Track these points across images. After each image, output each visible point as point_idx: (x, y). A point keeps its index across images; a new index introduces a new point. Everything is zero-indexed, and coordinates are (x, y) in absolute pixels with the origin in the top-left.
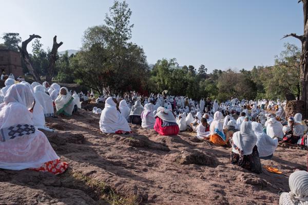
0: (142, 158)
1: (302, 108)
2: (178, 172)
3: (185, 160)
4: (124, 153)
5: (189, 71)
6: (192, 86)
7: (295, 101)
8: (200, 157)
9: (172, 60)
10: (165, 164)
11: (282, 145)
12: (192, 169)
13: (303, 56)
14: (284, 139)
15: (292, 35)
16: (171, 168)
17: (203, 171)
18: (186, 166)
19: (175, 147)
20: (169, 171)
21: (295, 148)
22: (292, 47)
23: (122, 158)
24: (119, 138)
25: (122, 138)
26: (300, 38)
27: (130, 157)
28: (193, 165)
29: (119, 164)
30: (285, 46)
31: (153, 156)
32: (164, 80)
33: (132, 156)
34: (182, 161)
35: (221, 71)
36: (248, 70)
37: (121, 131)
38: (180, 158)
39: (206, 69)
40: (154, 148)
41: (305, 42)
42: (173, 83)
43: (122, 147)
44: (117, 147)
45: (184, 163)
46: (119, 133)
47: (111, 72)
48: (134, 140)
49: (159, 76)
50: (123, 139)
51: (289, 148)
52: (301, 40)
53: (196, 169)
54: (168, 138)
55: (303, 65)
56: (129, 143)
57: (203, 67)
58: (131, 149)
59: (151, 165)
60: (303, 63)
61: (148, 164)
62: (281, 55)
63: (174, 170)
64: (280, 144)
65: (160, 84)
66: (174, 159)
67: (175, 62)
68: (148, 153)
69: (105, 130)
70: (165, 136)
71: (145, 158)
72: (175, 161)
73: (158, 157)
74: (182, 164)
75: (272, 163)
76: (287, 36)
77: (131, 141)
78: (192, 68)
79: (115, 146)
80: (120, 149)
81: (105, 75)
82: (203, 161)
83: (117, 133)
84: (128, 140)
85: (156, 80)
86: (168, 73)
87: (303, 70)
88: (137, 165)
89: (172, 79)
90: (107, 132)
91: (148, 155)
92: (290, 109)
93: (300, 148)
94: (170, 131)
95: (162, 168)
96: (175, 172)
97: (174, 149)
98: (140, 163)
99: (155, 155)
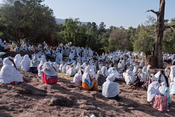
0: (23, 102)
1: (155, 61)
2: (44, 112)
3: (52, 103)
4: (11, 99)
5: (92, 26)
6: (90, 40)
7: (151, 56)
8: (63, 100)
9: (76, 19)
10: (38, 106)
11: (132, 88)
12: (54, 109)
13: (157, 26)
14: (134, 84)
15: (151, 10)
16: (40, 109)
17: (61, 110)
18: (52, 107)
19: (52, 93)
20: (38, 111)
21: (140, 90)
22: (152, 19)
23: (7, 103)
24: (12, 87)
25: (13, 87)
26: (156, 13)
27: (14, 102)
28: (56, 106)
29: (3, 108)
30: (148, 18)
31: (32, 101)
32: (70, 34)
33: (16, 101)
34: (49, 104)
35: (115, 27)
36: (134, 28)
37: (14, 82)
38: (49, 101)
39: (105, 25)
40: (35, 94)
41: (159, 16)
42: (77, 37)
43: (11, 95)
44: (7, 95)
45: (51, 105)
46: (13, 83)
47: (27, 28)
48: (21, 89)
49: (66, 31)
50: (14, 89)
51: (136, 89)
52: (157, 15)
53: (57, 109)
54: (49, 86)
55: (157, 32)
56: (17, 91)
57: (102, 24)
58: (17, 96)
59: (27, 107)
60: (157, 30)
61: (26, 106)
62: (145, 23)
63: (42, 110)
64: (132, 87)
65: (67, 37)
66: (45, 103)
67: (78, 21)
68: (29, 98)
69: (3, 81)
70: (47, 85)
71: (26, 102)
72: (46, 104)
73: (35, 101)
74: (49, 106)
75: (114, 102)
76: (149, 11)
77: (19, 90)
78: (94, 24)
79: (6, 94)
80: (9, 96)
81: (22, 30)
82: (65, 103)
83: (11, 84)
84: (17, 89)
85: (64, 34)
86: (73, 29)
87: (157, 35)
88: (17, 108)
89: (76, 33)
90: (4, 83)
91: (28, 100)
92: (148, 61)
93: (143, 90)
94: (51, 81)
95: (35, 109)
96: (42, 111)
97: (51, 94)
98: (20, 106)
99: (34, 99)
